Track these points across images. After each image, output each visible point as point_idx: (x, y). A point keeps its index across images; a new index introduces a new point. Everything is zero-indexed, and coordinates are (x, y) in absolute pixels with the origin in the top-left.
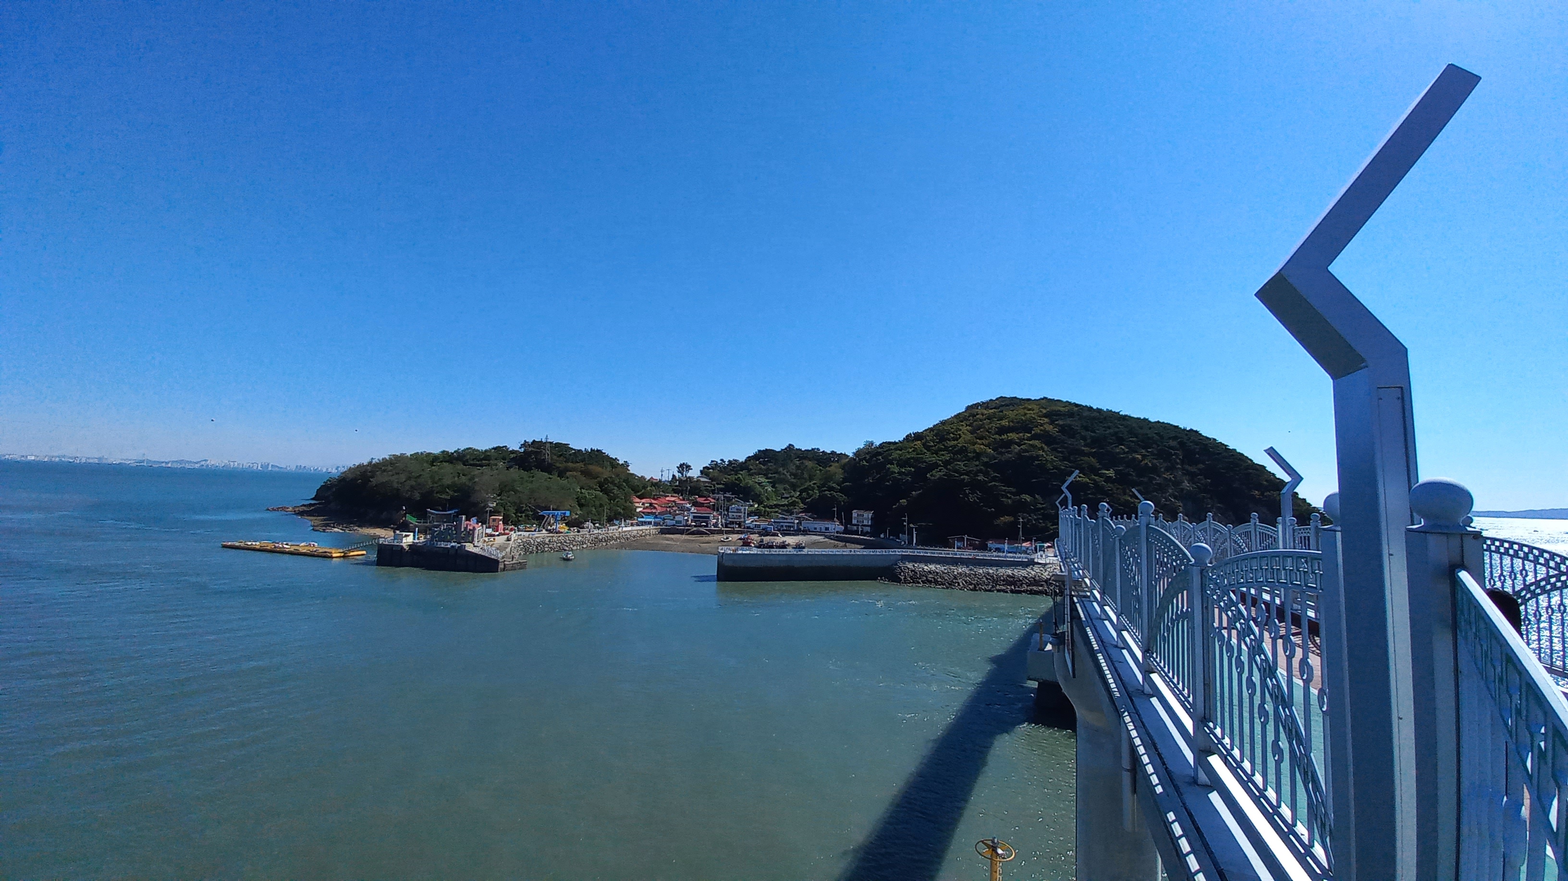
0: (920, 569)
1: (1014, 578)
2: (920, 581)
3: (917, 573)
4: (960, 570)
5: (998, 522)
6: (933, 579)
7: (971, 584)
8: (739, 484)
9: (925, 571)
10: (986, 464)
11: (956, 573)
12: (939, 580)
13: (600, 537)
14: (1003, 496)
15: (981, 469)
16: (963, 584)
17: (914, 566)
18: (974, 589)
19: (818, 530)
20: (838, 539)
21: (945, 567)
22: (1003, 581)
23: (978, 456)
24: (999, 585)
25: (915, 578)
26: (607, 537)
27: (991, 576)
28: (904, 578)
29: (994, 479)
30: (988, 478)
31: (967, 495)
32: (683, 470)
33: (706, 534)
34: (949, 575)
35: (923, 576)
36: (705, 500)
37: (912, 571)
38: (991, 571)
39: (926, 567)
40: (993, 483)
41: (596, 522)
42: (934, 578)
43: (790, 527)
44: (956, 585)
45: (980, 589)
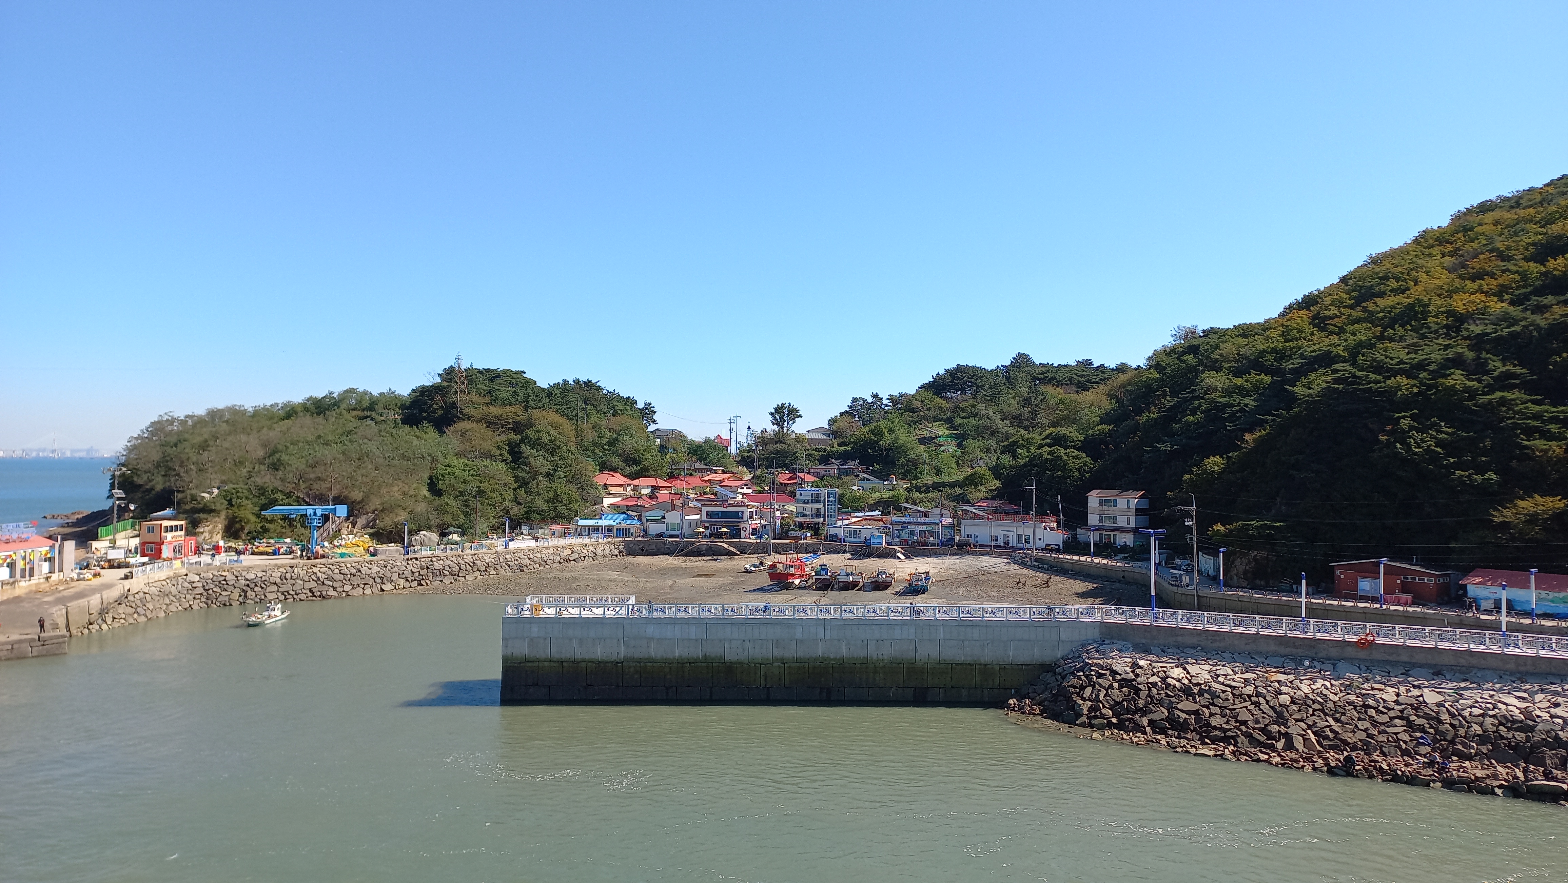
0: (1154, 679)
1: (1532, 729)
2: (1145, 721)
3: (1137, 691)
4: (1306, 689)
5: (1507, 514)
6: (1192, 719)
7: (1340, 744)
8: (877, 442)
9: (1168, 685)
10: (1478, 342)
11: (1285, 699)
12: (1215, 721)
13: (437, 565)
14: (1529, 432)
15: (1461, 355)
16: (1306, 740)
17: (1135, 666)
18: (1347, 770)
19: (1001, 542)
20: (1041, 565)
21: (1248, 675)
22: (1483, 739)
23: (1457, 321)
24: (1463, 757)
25: (1128, 711)
26: (459, 564)
27: (1427, 717)
28: (1090, 709)
29: (1504, 382)
30: (1479, 381)
31: (1402, 436)
32: (782, 418)
33: (730, 554)
34: (1257, 705)
35: (1160, 702)
36: (790, 479)
37: (1125, 682)
38: (1431, 697)
39: (1178, 672)
40: (1498, 394)
41: (452, 529)
42: (1196, 713)
43: (932, 534)
44: (1280, 745)
45: (1373, 773)
